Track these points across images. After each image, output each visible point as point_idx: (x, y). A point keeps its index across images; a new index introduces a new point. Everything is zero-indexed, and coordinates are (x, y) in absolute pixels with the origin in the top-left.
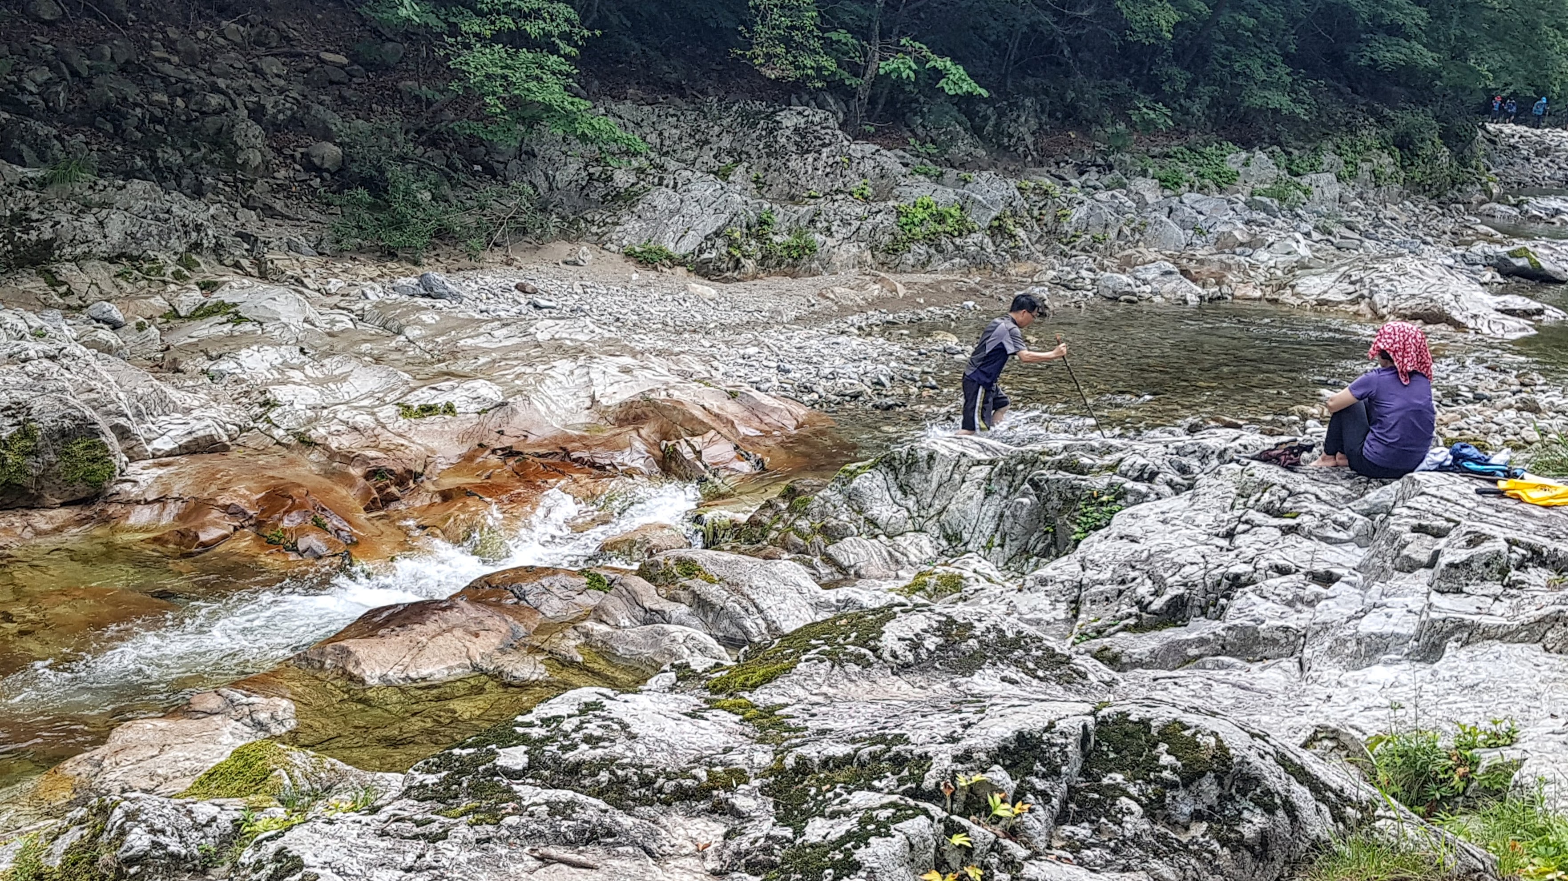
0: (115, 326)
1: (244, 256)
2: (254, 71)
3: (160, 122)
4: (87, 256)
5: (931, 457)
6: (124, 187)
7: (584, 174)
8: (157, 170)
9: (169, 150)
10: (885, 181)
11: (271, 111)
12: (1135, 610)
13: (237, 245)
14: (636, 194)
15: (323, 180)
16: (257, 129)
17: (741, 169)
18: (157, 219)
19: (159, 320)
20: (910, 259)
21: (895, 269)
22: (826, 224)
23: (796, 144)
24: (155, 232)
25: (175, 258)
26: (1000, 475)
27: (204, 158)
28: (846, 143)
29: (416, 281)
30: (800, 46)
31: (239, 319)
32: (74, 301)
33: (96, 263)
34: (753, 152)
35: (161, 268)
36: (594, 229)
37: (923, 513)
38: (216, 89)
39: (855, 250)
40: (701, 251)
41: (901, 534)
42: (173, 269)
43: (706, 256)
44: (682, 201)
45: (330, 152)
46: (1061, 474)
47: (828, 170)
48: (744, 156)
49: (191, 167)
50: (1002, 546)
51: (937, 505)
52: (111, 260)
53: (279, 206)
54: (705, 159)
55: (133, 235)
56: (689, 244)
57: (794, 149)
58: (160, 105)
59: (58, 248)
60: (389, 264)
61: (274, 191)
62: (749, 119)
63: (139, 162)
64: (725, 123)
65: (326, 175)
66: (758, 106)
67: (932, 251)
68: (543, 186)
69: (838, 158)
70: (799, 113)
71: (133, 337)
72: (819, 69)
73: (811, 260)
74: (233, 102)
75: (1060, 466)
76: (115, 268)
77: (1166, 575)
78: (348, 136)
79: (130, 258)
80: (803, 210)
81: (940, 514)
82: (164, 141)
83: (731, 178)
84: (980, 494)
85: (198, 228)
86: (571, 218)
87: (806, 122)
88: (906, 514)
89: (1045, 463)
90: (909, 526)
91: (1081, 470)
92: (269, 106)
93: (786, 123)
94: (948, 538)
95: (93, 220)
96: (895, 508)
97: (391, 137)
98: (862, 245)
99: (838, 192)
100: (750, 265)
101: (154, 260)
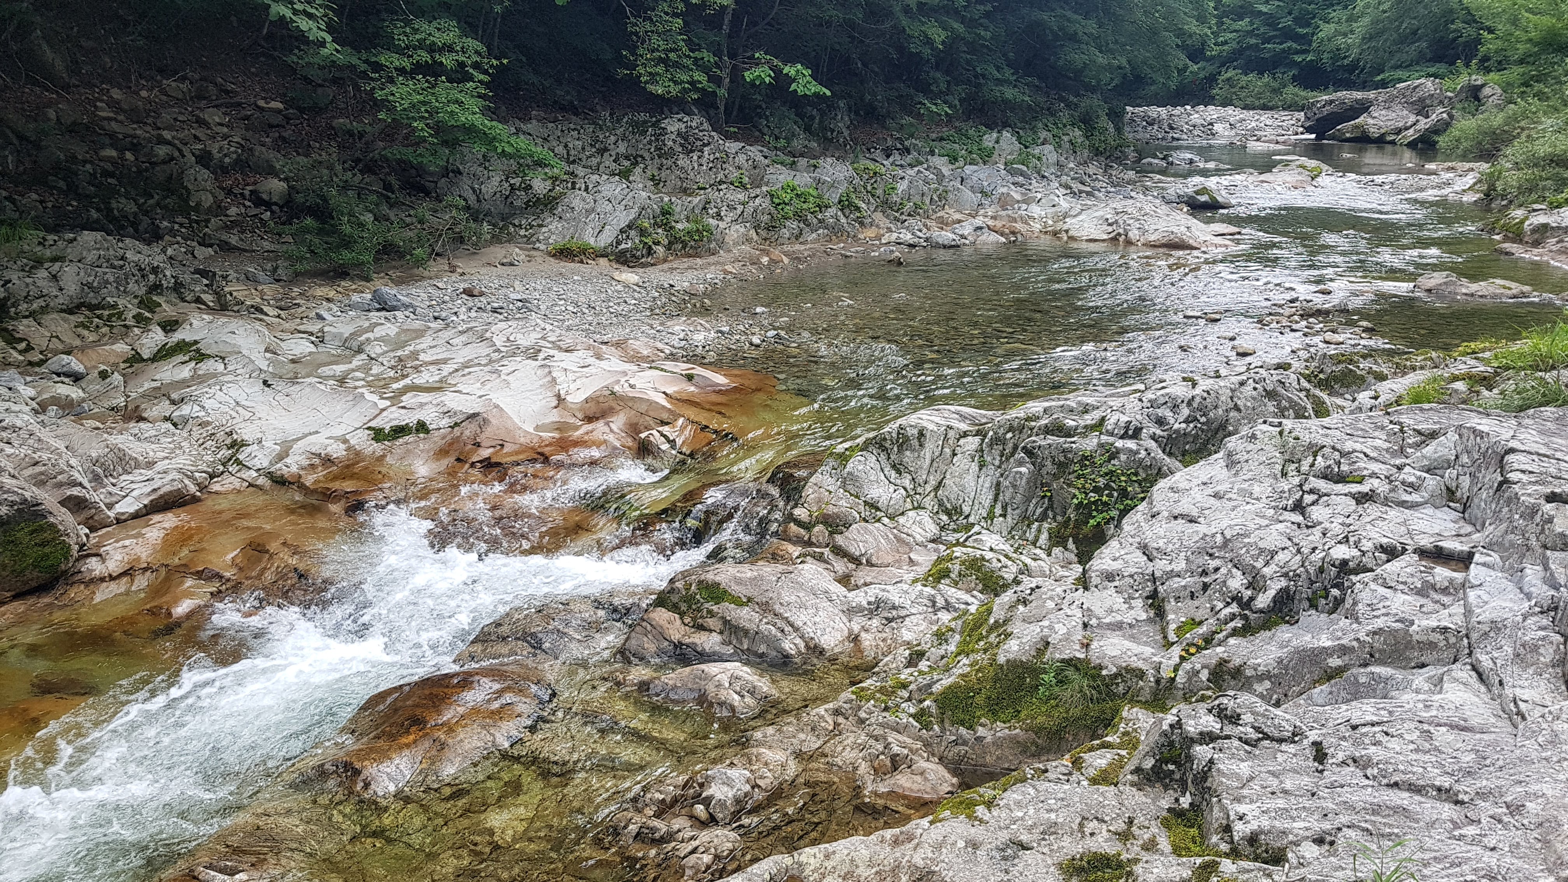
0: (76, 378)
1: (204, 292)
2: (197, 122)
3: (112, 175)
4: (44, 310)
5: (921, 434)
6: (75, 239)
7: (506, 185)
8: (112, 219)
9: (123, 200)
10: (757, 171)
11: (217, 156)
12: (1234, 608)
13: (196, 282)
14: (555, 198)
15: (272, 212)
16: (205, 174)
17: (638, 170)
18: (113, 267)
19: (122, 366)
20: (786, 233)
21: (777, 242)
22: (715, 210)
23: (681, 145)
24: (112, 279)
25: (136, 301)
26: (991, 446)
27: (158, 204)
28: (721, 142)
29: (369, 296)
30: (677, 65)
31: (201, 357)
32: (36, 357)
33: (55, 315)
34: (647, 155)
35: (122, 313)
36: (522, 232)
37: (919, 490)
38: (161, 141)
39: (743, 230)
40: (619, 243)
41: (902, 514)
42: (135, 311)
43: (623, 246)
44: (595, 201)
45: (275, 186)
46: (1051, 439)
47: (711, 165)
48: (639, 159)
49: (146, 213)
50: (1004, 516)
51: (933, 482)
52: (70, 312)
53: (234, 240)
54: (607, 163)
55: (90, 286)
56: (606, 238)
57: (680, 149)
58: (109, 159)
59: (13, 305)
60: (343, 283)
61: (227, 228)
62: (639, 128)
63: (94, 214)
64: (618, 132)
65: (274, 207)
66: (643, 116)
67: (802, 225)
68: (472, 199)
69: (717, 155)
70: (679, 120)
71: (96, 387)
72: (693, 83)
73: (709, 241)
74: (180, 151)
75: (1047, 431)
76: (74, 319)
77: (1258, 565)
78: (291, 171)
79: (91, 307)
80: (696, 200)
81: (937, 489)
82: (118, 192)
83: (631, 178)
84: (975, 467)
85: (155, 270)
86: (501, 224)
87: (686, 127)
88: (904, 493)
89: (1032, 429)
90: (909, 505)
91: (1068, 433)
92: (215, 152)
93: (670, 129)
94: (948, 513)
95: (46, 274)
96: (892, 488)
97: (331, 168)
98: (748, 225)
99: (721, 182)
100: (660, 250)
101: (114, 306)
